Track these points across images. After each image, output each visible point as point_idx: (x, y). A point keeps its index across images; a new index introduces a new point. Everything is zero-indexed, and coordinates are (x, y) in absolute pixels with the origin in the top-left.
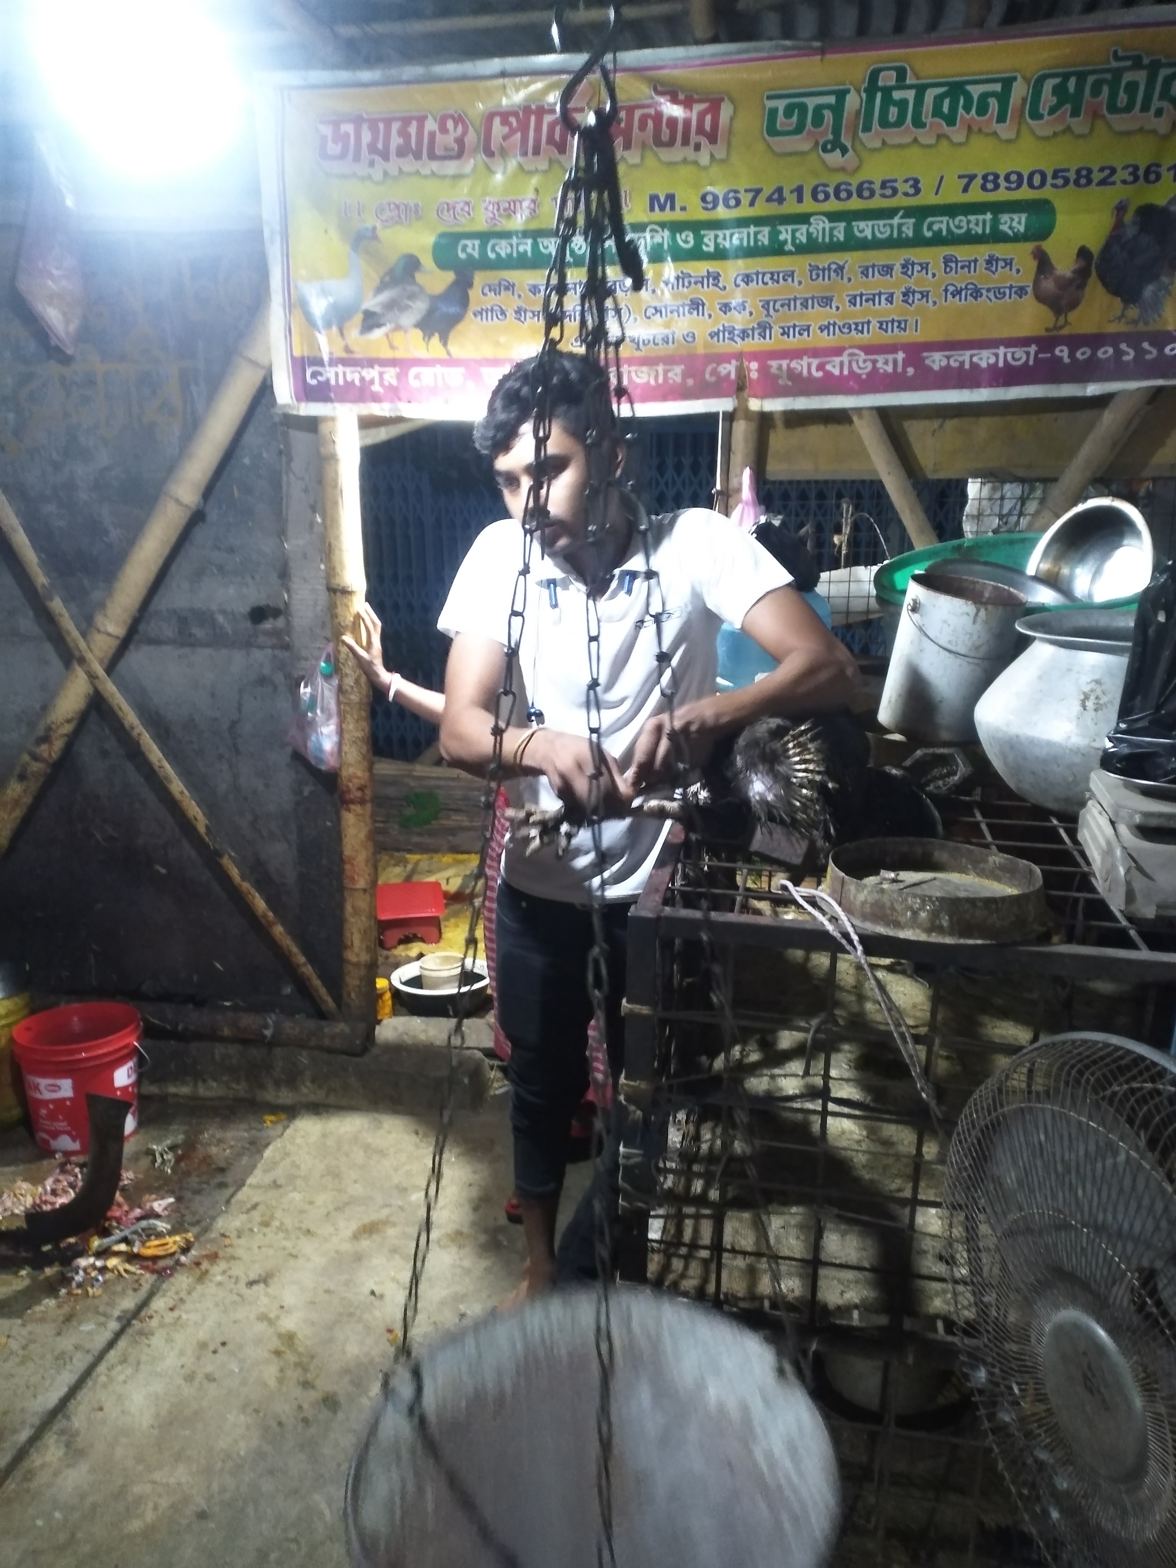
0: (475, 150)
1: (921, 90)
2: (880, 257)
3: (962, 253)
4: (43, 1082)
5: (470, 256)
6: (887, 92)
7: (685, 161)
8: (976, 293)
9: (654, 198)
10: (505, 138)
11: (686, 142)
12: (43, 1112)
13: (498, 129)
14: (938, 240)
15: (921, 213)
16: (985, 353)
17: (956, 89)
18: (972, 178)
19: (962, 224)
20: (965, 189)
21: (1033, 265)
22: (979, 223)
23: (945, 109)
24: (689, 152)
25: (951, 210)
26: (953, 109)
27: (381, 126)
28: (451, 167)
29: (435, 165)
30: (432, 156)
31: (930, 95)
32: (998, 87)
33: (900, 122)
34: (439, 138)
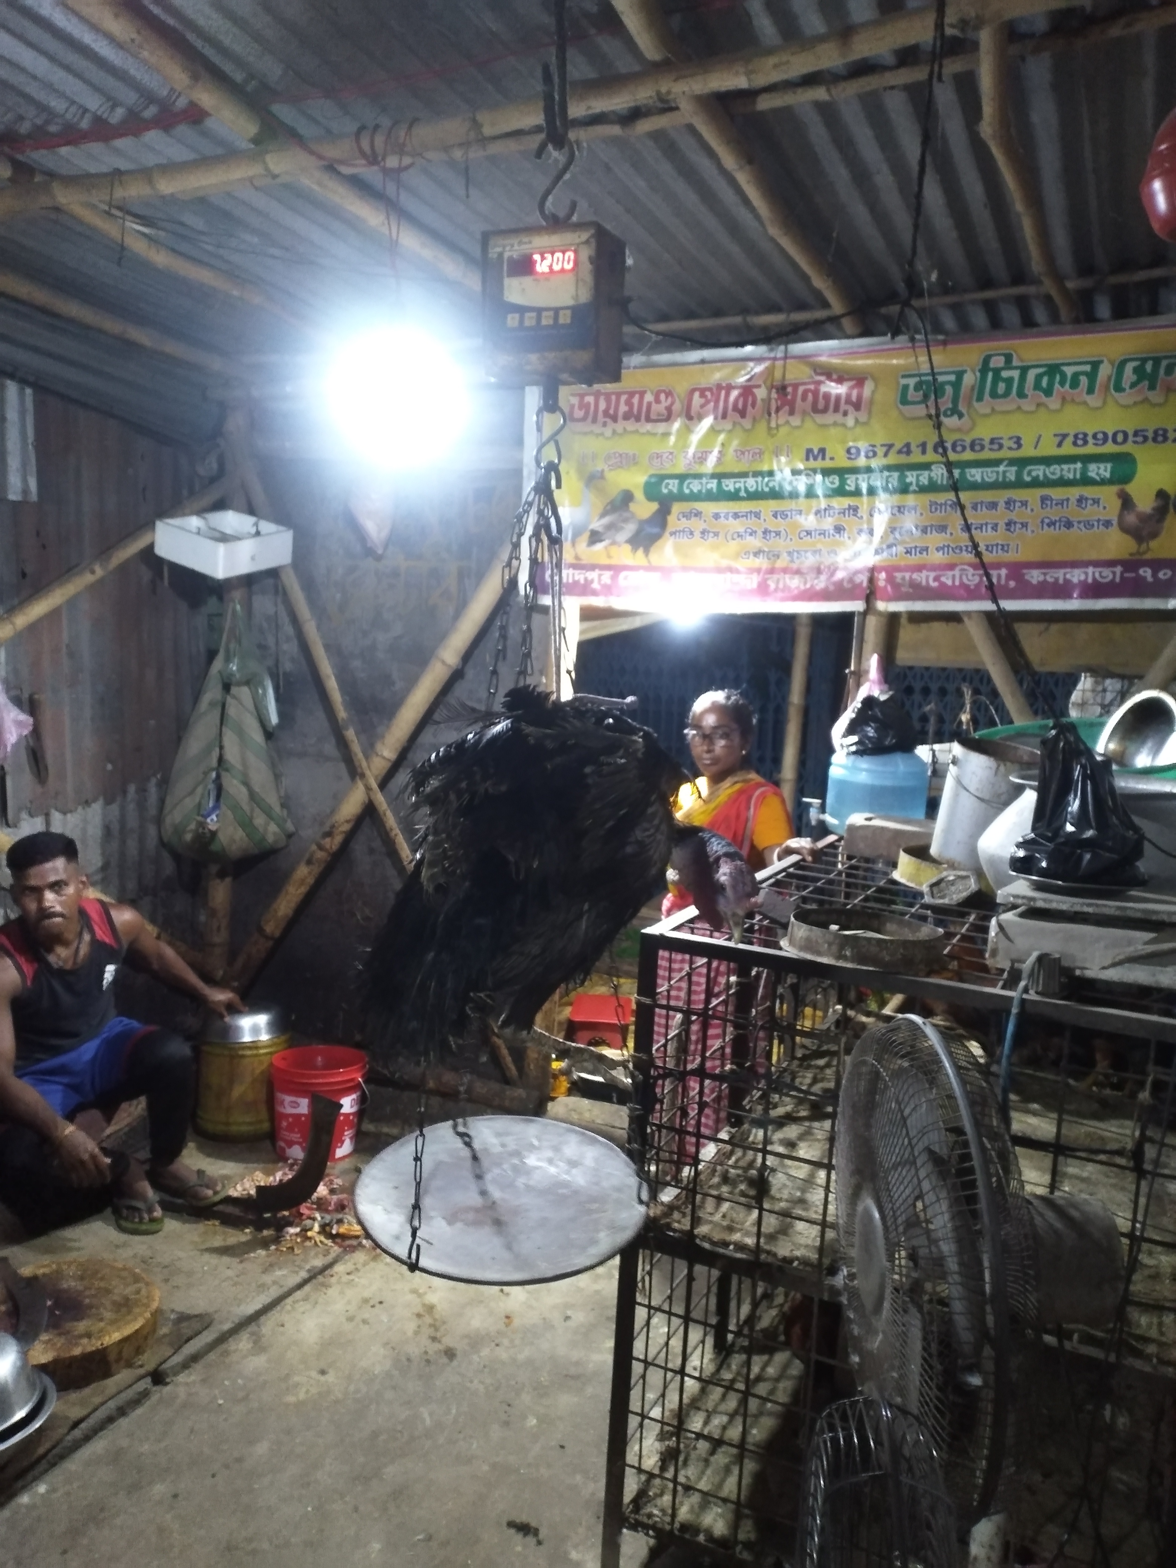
0: (679, 415)
1: (1024, 370)
2: (987, 496)
3: (1057, 493)
4: (288, 1099)
5: (670, 492)
6: (997, 372)
7: (835, 424)
8: (1069, 525)
9: (809, 451)
10: (702, 406)
11: (836, 409)
12: (284, 1124)
13: (697, 399)
14: (1036, 483)
15: (1022, 463)
16: (1077, 572)
17: (1053, 369)
18: (1064, 436)
19: (1055, 471)
20: (1060, 445)
21: (1117, 503)
22: (1070, 471)
23: (1044, 384)
24: (838, 417)
25: (1047, 461)
26: (1051, 384)
27: (613, 397)
28: (661, 427)
29: (649, 427)
30: (648, 419)
31: (1031, 375)
32: (1088, 368)
33: (1007, 394)
34: (654, 406)
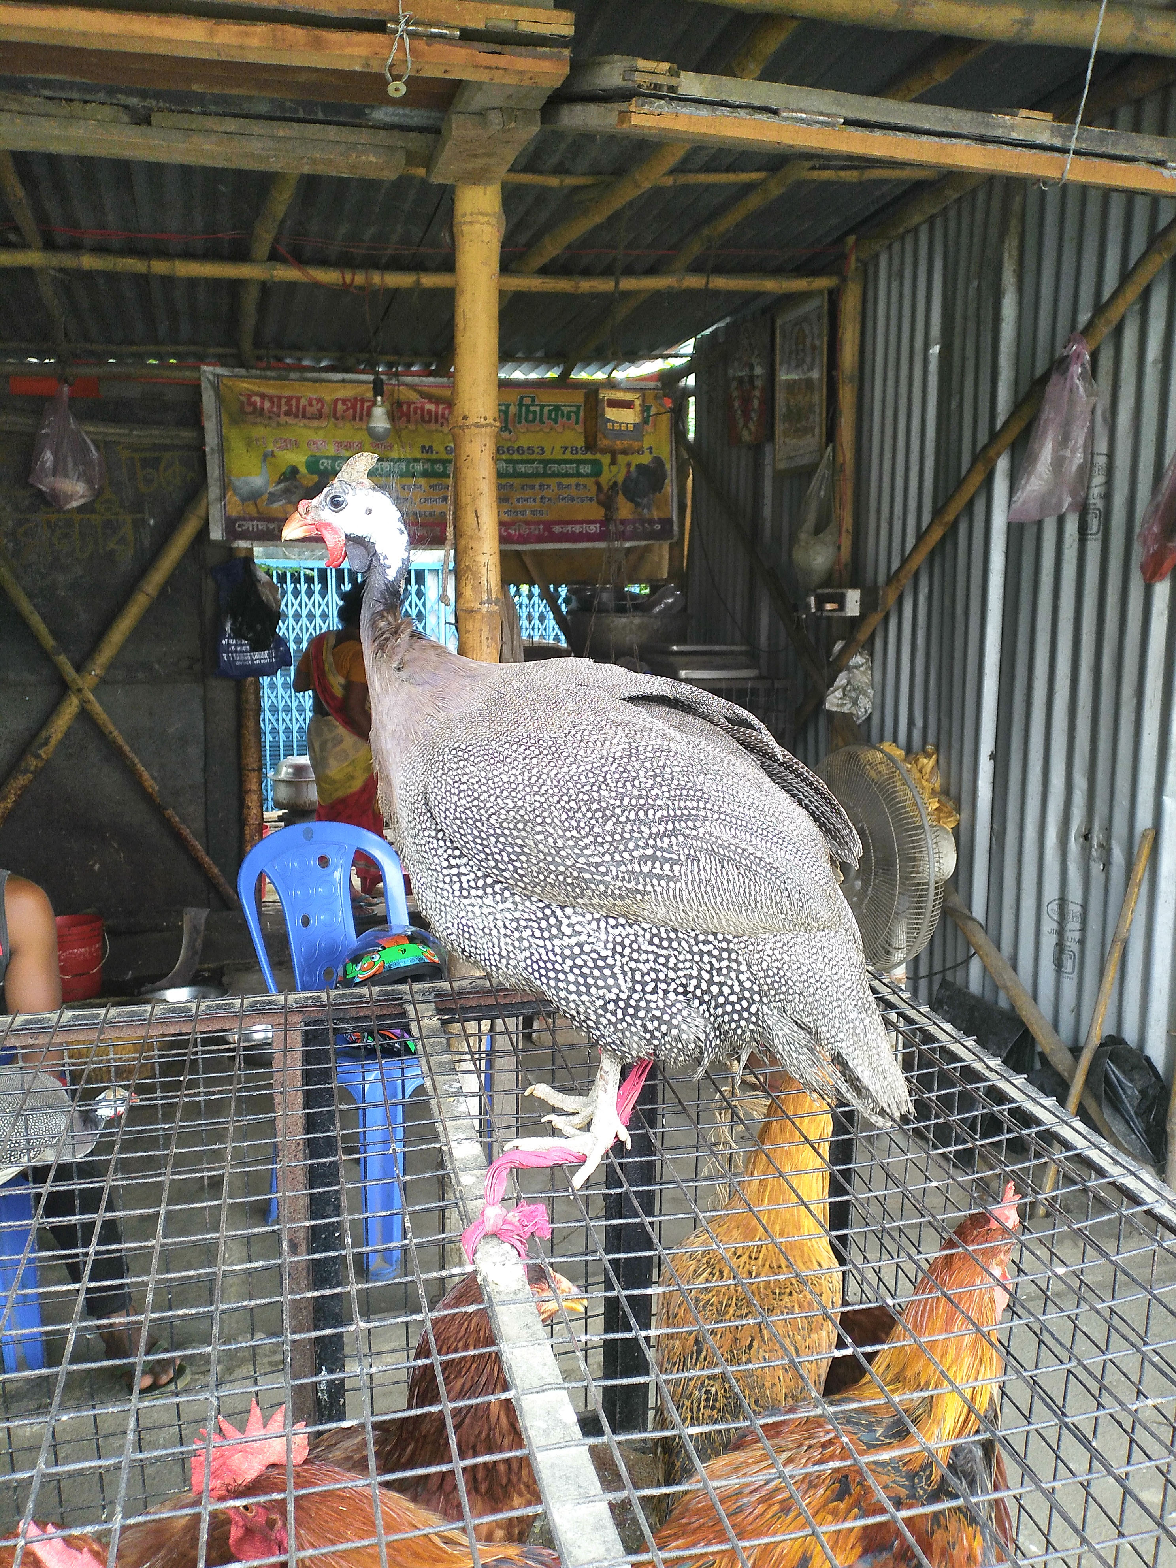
0: (328, 417)
1: (542, 407)
2: (529, 481)
3: (565, 481)
5: (326, 468)
6: (527, 407)
7: (436, 430)
8: (573, 500)
9: (423, 447)
10: (345, 411)
11: (436, 421)
13: (340, 407)
14: (554, 475)
15: (545, 462)
16: (578, 526)
17: (557, 408)
18: (566, 448)
19: (564, 468)
20: (564, 453)
21: (594, 489)
22: (571, 468)
23: (553, 416)
24: (438, 426)
25: (559, 462)
26: (556, 415)
27: (275, 400)
28: (316, 423)
29: (306, 421)
30: (304, 417)
31: (546, 410)
32: (574, 409)
33: (534, 421)
34: (308, 408)
